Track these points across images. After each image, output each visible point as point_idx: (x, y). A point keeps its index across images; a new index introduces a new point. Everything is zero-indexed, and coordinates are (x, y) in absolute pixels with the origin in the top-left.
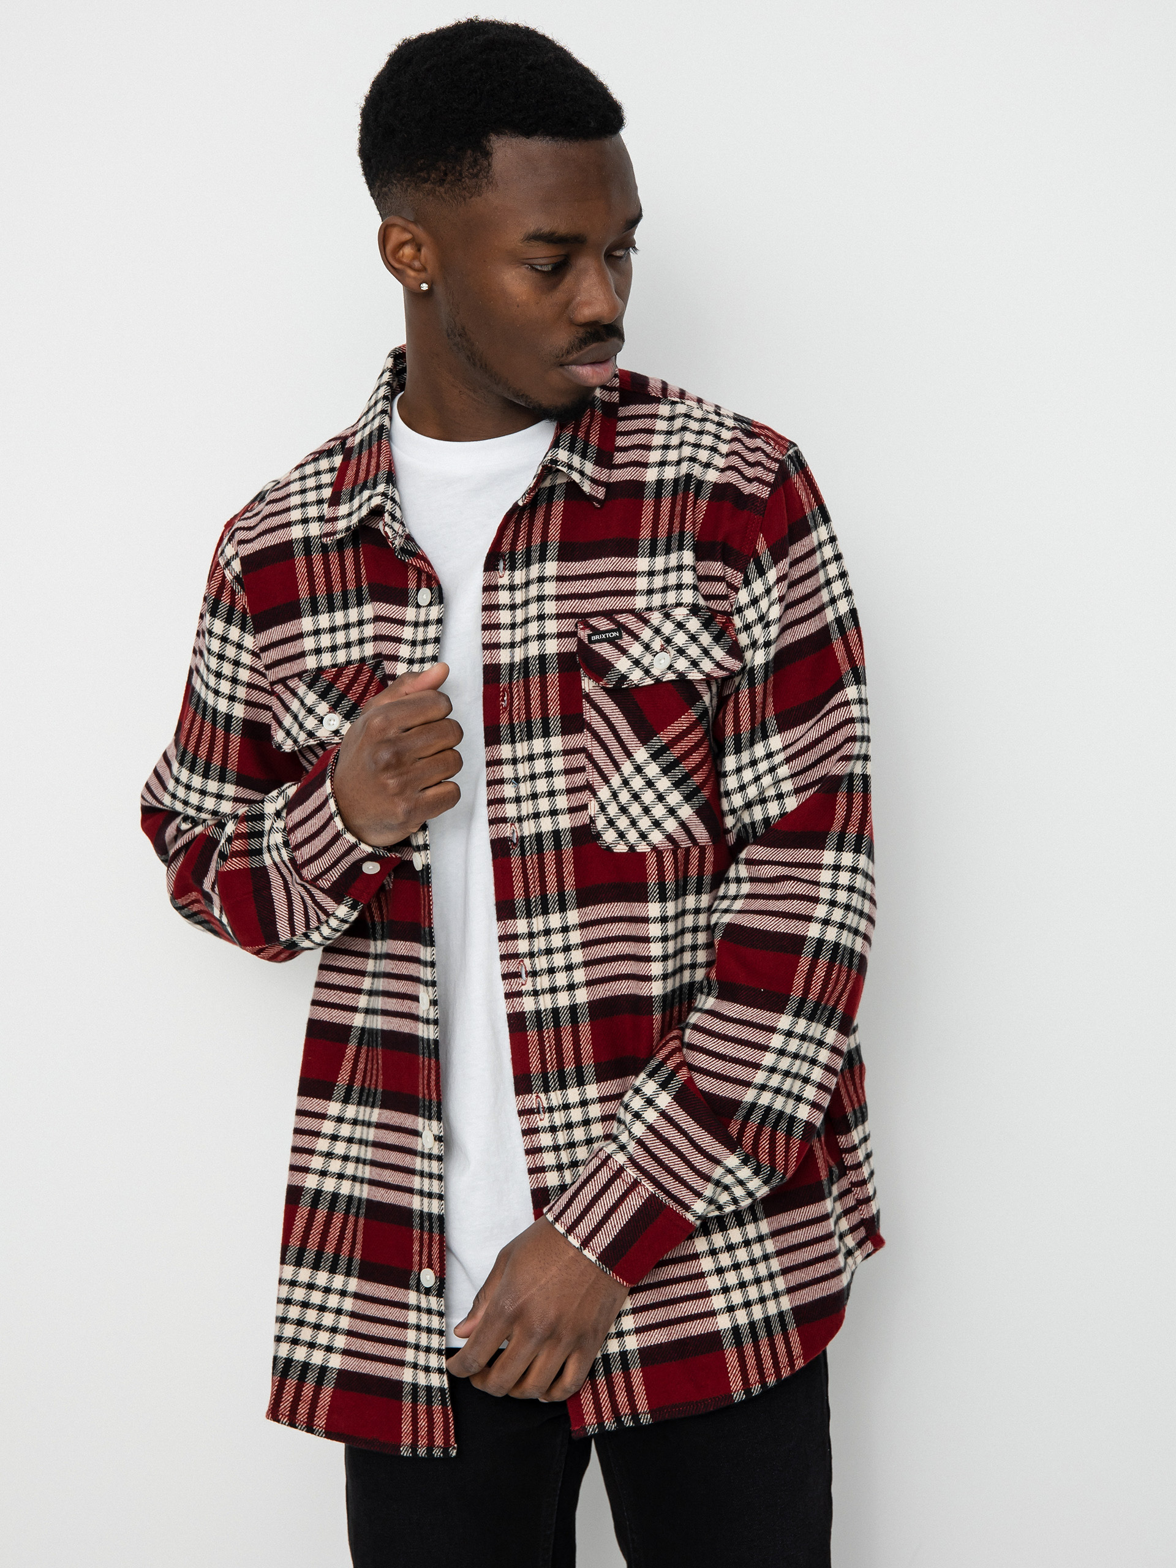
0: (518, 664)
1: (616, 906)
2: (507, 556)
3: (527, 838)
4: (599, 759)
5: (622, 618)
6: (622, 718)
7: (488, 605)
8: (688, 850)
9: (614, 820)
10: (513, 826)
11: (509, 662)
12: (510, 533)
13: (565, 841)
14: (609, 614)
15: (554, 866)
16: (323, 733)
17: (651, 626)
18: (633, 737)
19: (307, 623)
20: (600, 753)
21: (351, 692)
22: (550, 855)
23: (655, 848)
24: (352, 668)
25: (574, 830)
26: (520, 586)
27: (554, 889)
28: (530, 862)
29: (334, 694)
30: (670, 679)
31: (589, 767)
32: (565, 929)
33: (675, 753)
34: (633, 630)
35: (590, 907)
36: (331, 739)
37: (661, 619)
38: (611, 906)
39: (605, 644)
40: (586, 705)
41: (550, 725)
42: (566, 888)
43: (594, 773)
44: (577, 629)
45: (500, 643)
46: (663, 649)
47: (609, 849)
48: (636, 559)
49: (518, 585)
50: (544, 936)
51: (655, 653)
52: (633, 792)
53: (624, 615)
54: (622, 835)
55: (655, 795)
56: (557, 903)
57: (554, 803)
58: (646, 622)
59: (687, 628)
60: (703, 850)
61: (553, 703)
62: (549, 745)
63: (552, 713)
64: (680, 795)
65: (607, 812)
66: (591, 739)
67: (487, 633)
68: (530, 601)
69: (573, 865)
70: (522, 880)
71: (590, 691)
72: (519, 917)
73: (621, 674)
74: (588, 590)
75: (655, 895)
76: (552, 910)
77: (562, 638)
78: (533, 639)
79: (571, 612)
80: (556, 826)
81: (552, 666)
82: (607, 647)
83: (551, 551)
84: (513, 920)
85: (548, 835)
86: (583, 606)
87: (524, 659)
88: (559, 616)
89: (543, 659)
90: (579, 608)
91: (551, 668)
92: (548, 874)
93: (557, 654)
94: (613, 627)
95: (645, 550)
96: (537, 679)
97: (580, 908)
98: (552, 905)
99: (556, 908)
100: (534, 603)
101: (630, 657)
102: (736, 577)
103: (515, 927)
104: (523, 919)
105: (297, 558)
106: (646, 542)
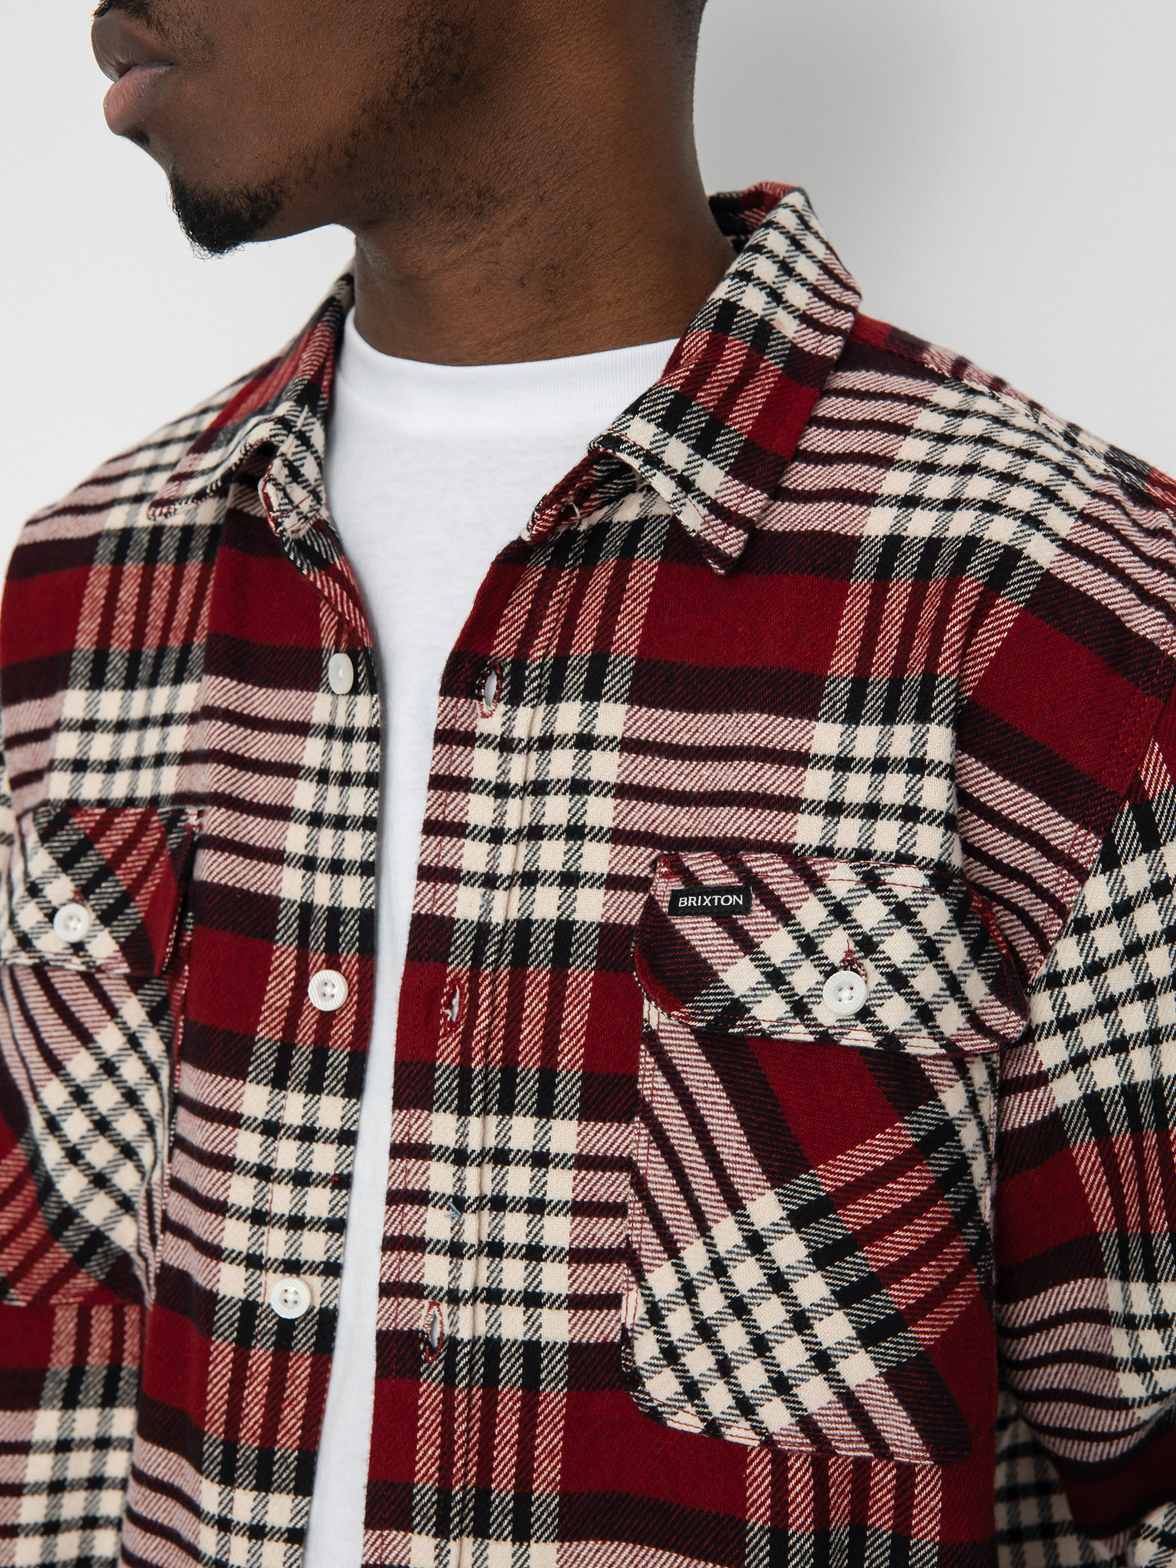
0: (499, 928)
1: (653, 1557)
2: (506, 670)
3: (465, 1346)
4: (660, 1193)
5: (760, 864)
6: (726, 1108)
7: (444, 777)
8: (862, 1465)
9: (679, 1351)
10: (435, 1308)
11: (476, 919)
12: (517, 612)
13: (549, 1373)
14: (729, 849)
15: (517, 1426)
16: (50, 944)
17: (826, 897)
18: (749, 1161)
20: (665, 1181)
21: (123, 866)
22: (511, 1399)
23: (769, 1442)
24: (134, 815)
25: (576, 1351)
26: (523, 744)
27: (509, 1482)
28: (463, 1405)
30: (862, 1044)
31: (636, 1208)
33: (848, 1222)
34: (779, 897)
35: (592, 1543)
36: (64, 961)
37: (852, 885)
39: (707, 922)
40: (647, 1061)
41: (557, 1091)
42: (535, 1486)
43: (646, 1225)
44: (654, 873)
45: (460, 869)
46: (850, 964)
47: (655, 1416)
48: (814, 723)
49: (521, 740)
51: (829, 969)
52: (734, 1295)
53: (765, 855)
54: (692, 1390)
55: (788, 1311)
56: (509, 1518)
57: (536, 1277)
58: (814, 882)
59: (920, 923)
61: (571, 1039)
62: (547, 1137)
63: (565, 1061)
64: (850, 1326)
65: (665, 1327)
66: (650, 1142)
67: (433, 840)
68: (553, 788)
69: (561, 1434)
70: (438, 1442)
71: (662, 1027)
72: (418, 1529)
73: (731, 999)
74: (692, 784)
75: (761, 1555)
76: (495, 1531)
77: (615, 890)
78: (547, 880)
79: (646, 832)
80: (536, 1332)
81: (583, 952)
82: (710, 930)
83: (614, 677)
84: (402, 1533)
85: (513, 1349)
86: (676, 821)
87: (519, 922)
88: (619, 836)
89: (564, 929)
90: (666, 823)
91: (580, 955)
92: (500, 1442)
93: (600, 925)
94: (733, 880)
95: (835, 703)
96: (544, 977)
97: (563, 1541)
98: (497, 1517)
99: (505, 1529)
100: (556, 794)
101: (761, 961)
102: (1084, 843)
103: (405, 1551)
104: (427, 1534)
105: (96, 566)
106: (842, 685)
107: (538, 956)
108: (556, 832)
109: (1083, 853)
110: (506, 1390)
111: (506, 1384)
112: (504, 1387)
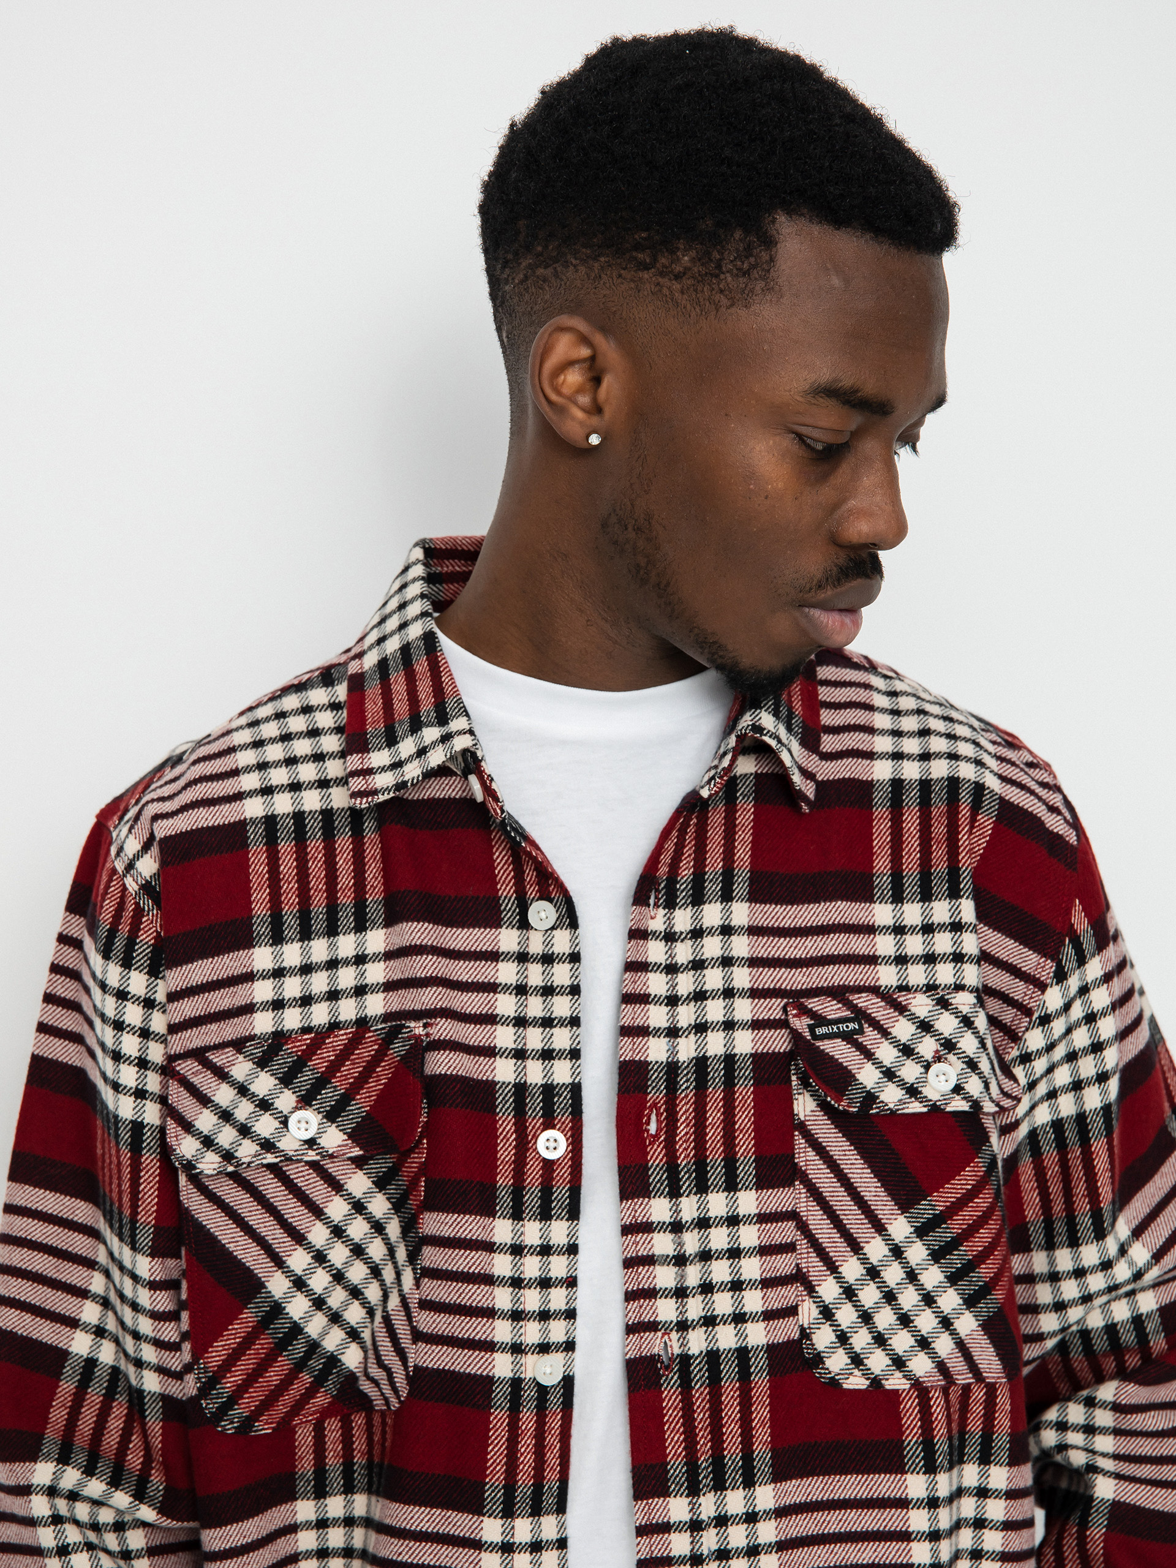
0: (684, 1064)
1: (838, 1481)
2: (662, 886)
3: (697, 1358)
4: (819, 1231)
5: (860, 1000)
6: (861, 1166)
7: (632, 963)
8: (967, 1389)
9: (849, 1335)
10: (666, 1337)
11: (665, 1060)
12: (670, 846)
13: (756, 1367)
14: (839, 993)
15: (738, 1408)
16: (289, 1144)
17: (912, 1018)
18: (885, 1199)
19: (262, 957)
20: (822, 1222)
22: (732, 1390)
23: (917, 1385)
24: (342, 1035)
25: (772, 1349)
26: (683, 936)
27: (737, 1448)
28: (696, 1399)
29: (306, 1078)
30: (956, 1109)
31: (803, 1244)
32: (751, 1518)
33: (954, 1228)
34: (881, 1021)
35: (794, 1481)
36: (302, 1155)
37: (930, 1008)
38: (830, 1481)
39: (838, 1041)
40: (800, 1141)
41: (738, 1172)
42: (755, 1447)
43: (811, 1255)
44: (787, 1015)
45: (648, 1027)
46: (939, 1058)
47: (834, 1383)
48: (873, 905)
49: (682, 933)
50: (715, 1527)
51: (924, 1064)
52: (886, 1289)
53: (863, 995)
54: (857, 1360)
55: (920, 1294)
56: (740, 1473)
57: (740, 1302)
58: (901, 1009)
60: (991, 1389)
61: (744, 1135)
62: (736, 1205)
63: (742, 1151)
64: (958, 1297)
65: (836, 1320)
66: (806, 1197)
67: (628, 1008)
68: (709, 964)
69: (768, 1409)
70: (681, 1430)
71: (807, 1118)
72: (674, 1493)
73: (866, 1091)
74: (800, 952)
75: (917, 1461)
76: (730, 1484)
77: (759, 1030)
78: (714, 1027)
79: (774, 988)
80: (744, 1340)
81: (744, 1074)
82: (843, 1047)
83: (739, 884)
84: (662, 1499)
85: (729, 1355)
86: (794, 979)
87: (697, 1058)
88: (755, 993)
89: (729, 1060)
90: (787, 981)
91: (742, 1077)
92: (727, 1422)
93: (752, 1055)
94: (848, 1013)
95: (883, 891)
96: (720, 1094)
97: (776, 1483)
98: (731, 1474)
99: (737, 1481)
100: (712, 968)
101: (878, 1064)
102: (1044, 966)
103: (666, 1511)
104: (681, 1496)
105: (252, 849)
106: (885, 878)
107: (714, 1081)
108: (716, 994)
109: (1043, 973)
110: (727, 1384)
111: (727, 1380)
112: (726, 1382)
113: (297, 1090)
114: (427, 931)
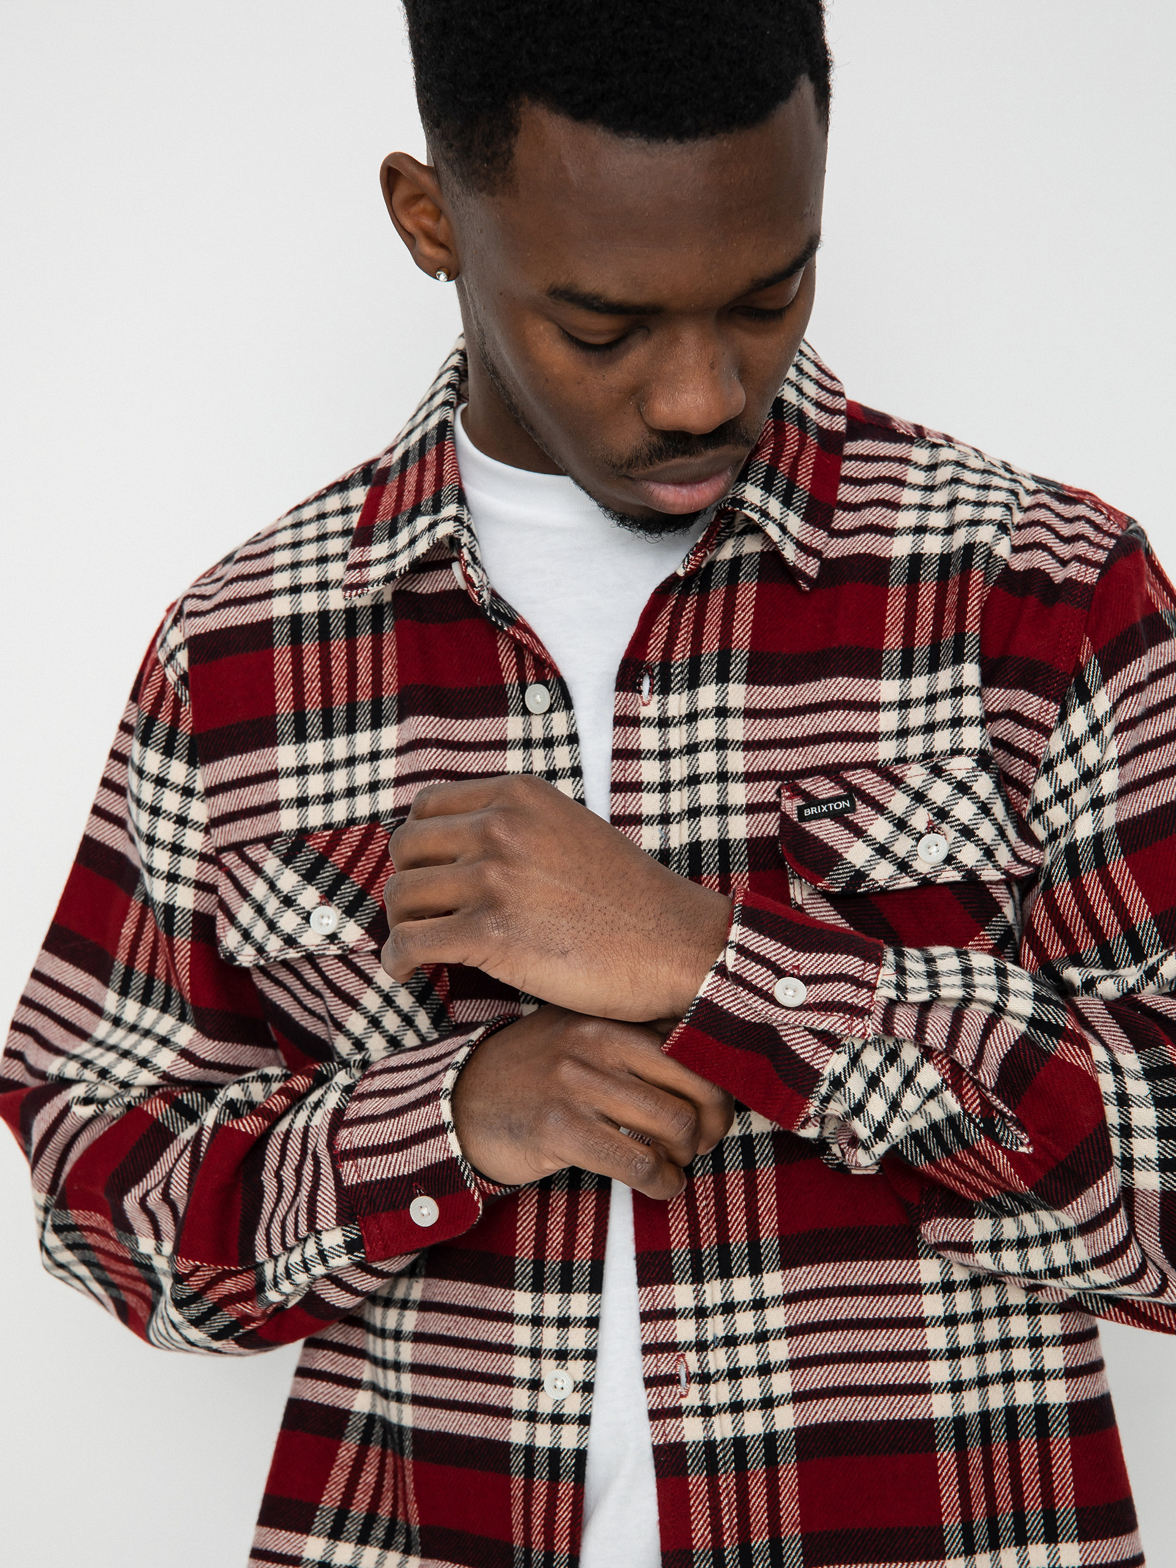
0: (677, 851)
1: (849, 1268)
2: (656, 671)
5: (856, 778)
7: (622, 750)
11: (658, 847)
12: (661, 629)
13: (761, 1155)
14: (833, 772)
15: (743, 1196)
16: (311, 939)
17: (907, 790)
19: (286, 755)
21: (355, 870)
22: (736, 1178)
24: (357, 831)
25: (777, 1138)
26: (677, 720)
27: (742, 1236)
28: (702, 1188)
29: (327, 874)
30: (951, 880)
32: (759, 1304)
34: (874, 797)
35: (804, 1268)
36: (324, 949)
37: (924, 777)
38: (841, 1268)
39: (827, 823)
42: (761, 1235)
44: (781, 798)
45: (641, 815)
46: (932, 829)
48: (879, 681)
49: (674, 718)
50: (722, 1314)
51: (918, 835)
53: (859, 771)
56: (746, 1260)
58: (897, 782)
59: (974, 792)
67: (619, 797)
68: (703, 747)
69: (775, 1196)
70: (685, 1218)
71: (805, 902)
72: (679, 1280)
73: (855, 870)
74: (797, 732)
76: (736, 1271)
77: (753, 814)
78: (708, 812)
79: (768, 770)
80: (748, 1128)
81: (738, 861)
82: (831, 827)
83: (736, 665)
84: (667, 1286)
85: (733, 1144)
86: (789, 760)
87: (690, 844)
88: (750, 777)
89: (723, 844)
90: (782, 762)
91: (736, 863)
92: (732, 1210)
93: (746, 840)
94: (840, 792)
95: (892, 667)
96: (715, 880)
97: (784, 1269)
98: (737, 1262)
99: (743, 1269)
100: (706, 750)
101: (870, 841)
103: (671, 1298)
104: (686, 1283)
105: (278, 648)
106: (895, 655)
107: (709, 866)
108: (710, 777)
110: (732, 1172)
111: (731, 1168)
112: (729, 1171)
113: (320, 885)
114: (433, 724)
